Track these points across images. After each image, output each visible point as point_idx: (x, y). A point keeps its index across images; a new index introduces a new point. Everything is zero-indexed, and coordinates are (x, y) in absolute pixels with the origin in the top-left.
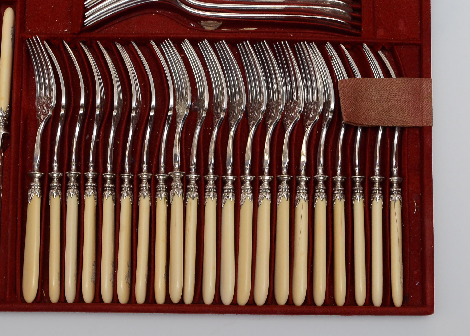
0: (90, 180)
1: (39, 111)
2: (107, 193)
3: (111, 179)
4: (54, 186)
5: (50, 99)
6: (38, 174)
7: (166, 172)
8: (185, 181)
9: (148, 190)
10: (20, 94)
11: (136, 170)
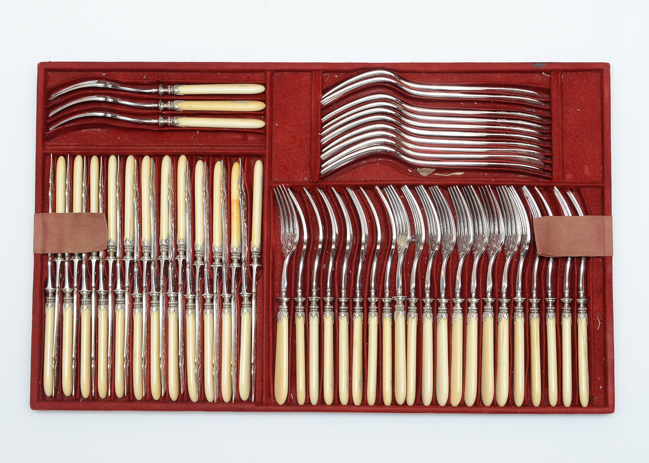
0: (328, 304)
1: (284, 246)
2: (343, 314)
3: (345, 303)
4: (299, 309)
5: (294, 236)
6: (285, 299)
7: (390, 296)
8: (407, 304)
9: (376, 311)
10: (269, 233)
11: (366, 294)
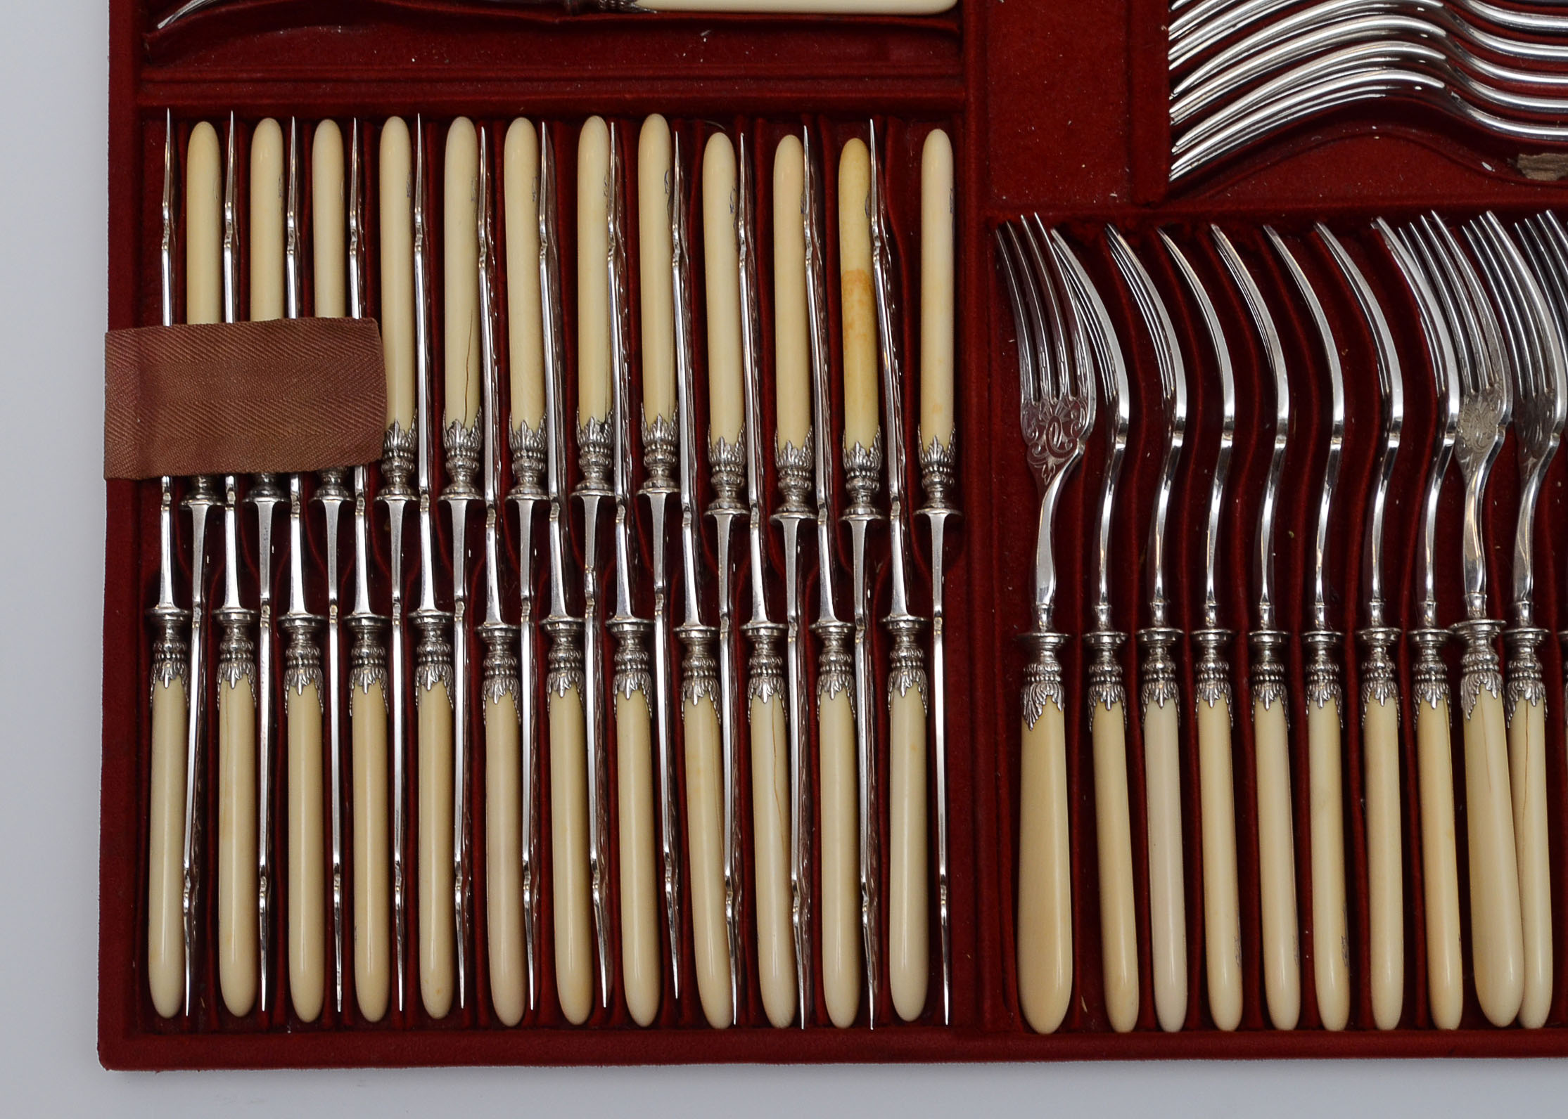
0: (1212, 654)
1: (1037, 445)
2: (1268, 690)
3: (1275, 649)
4: (1102, 673)
5: (1079, 405)
6: (1051, 639)
7: (1441, 621)
8: (1505, 648)
9: (1392, 680)
10: (986, 394)
11: (1351, 617)
